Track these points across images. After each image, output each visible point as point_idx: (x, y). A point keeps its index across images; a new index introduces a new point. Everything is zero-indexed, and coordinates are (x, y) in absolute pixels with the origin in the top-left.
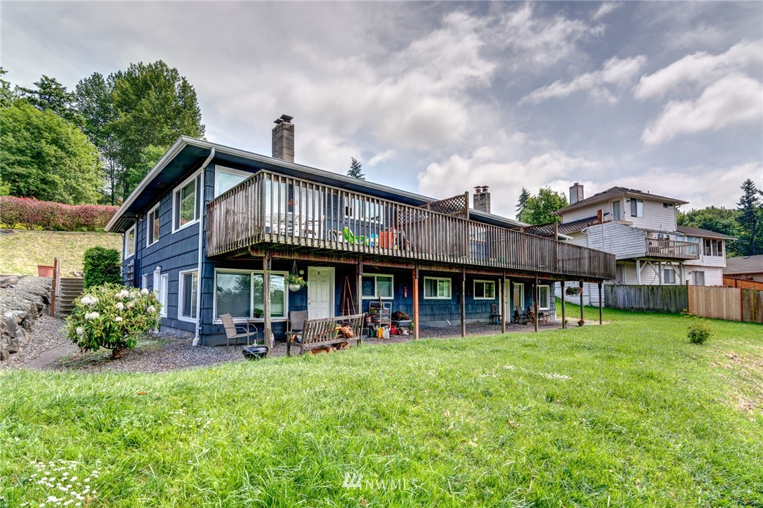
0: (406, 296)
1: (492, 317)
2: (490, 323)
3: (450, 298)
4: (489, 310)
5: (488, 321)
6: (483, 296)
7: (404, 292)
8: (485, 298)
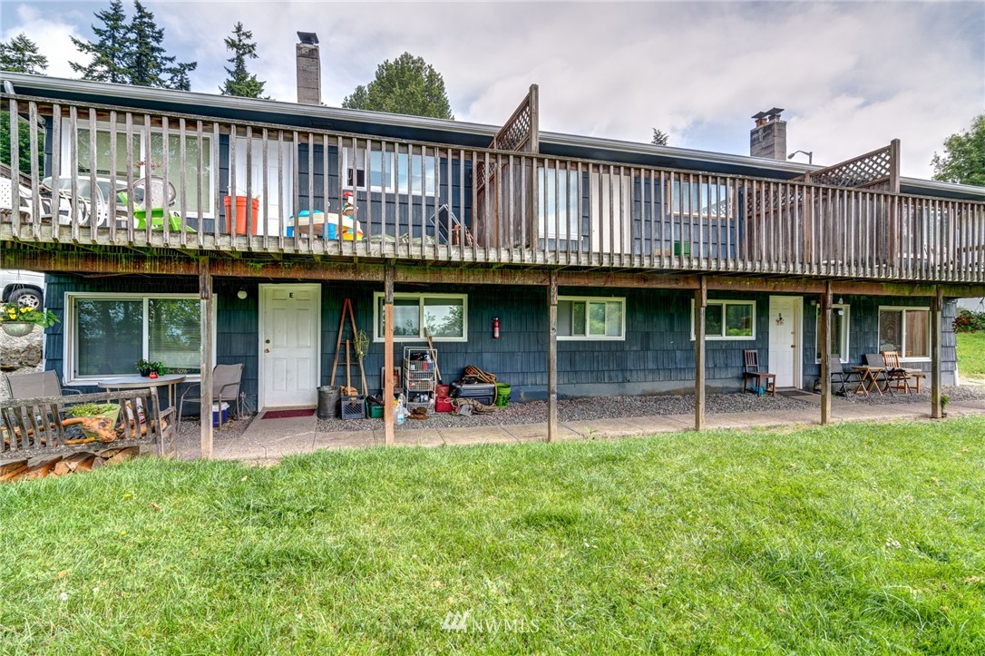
0: (497, 335)
1: (746, 376)
2: (740, 391)
3: (623, 338)
4: (739, 362)
5: (736, 385)
6: (720, 333)
7: (494, 327)
8: (724, 338)
